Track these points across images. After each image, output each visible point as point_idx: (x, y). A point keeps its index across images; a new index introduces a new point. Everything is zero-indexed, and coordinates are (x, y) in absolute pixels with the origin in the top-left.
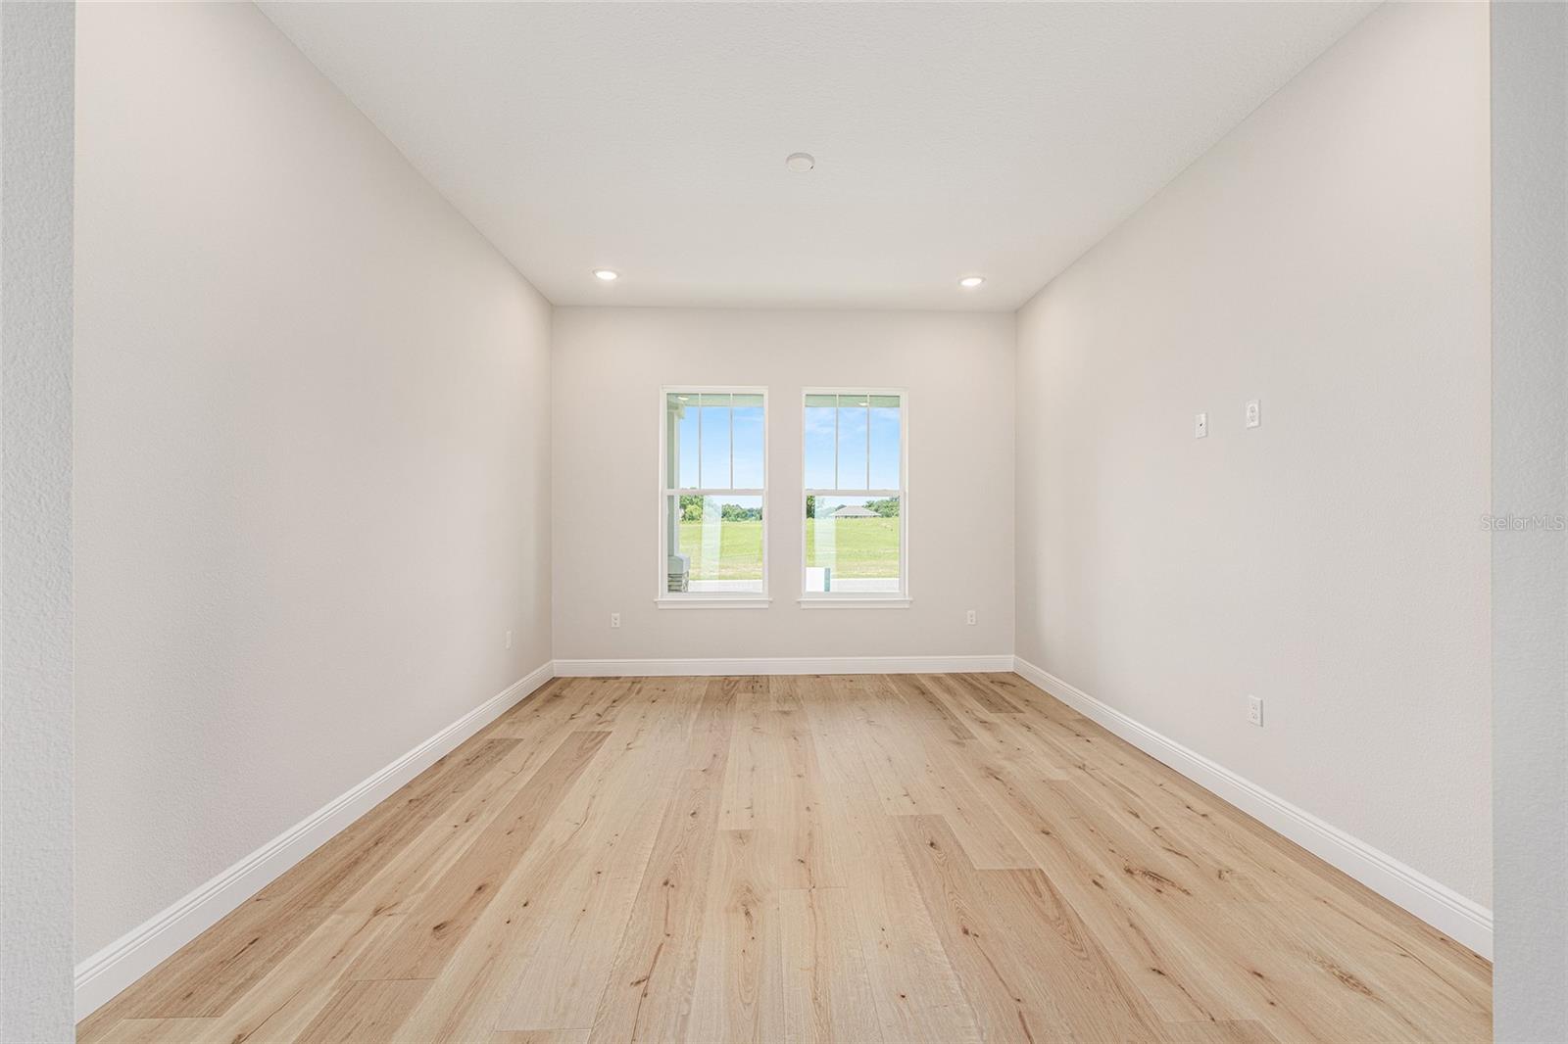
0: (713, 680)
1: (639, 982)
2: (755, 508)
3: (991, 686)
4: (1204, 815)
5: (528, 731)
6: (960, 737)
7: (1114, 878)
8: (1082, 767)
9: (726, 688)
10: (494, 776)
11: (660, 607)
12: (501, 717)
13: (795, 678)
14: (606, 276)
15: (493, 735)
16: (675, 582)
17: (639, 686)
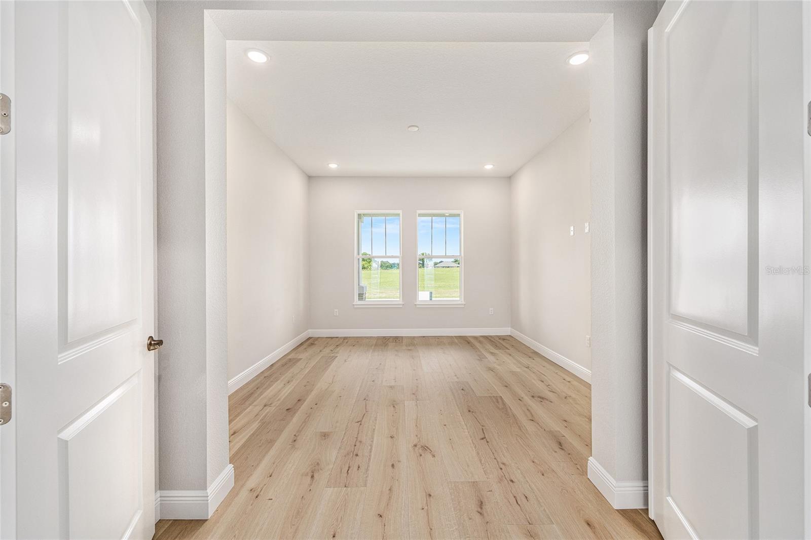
0: (378, 338)
1: (358, 422)
2: (396, 263)
3: (499, 340)
4: (569, 382)
5: (303, 356)
6: (481, 358)
7: (527, 399)
8: (528, 368)
9: (384, 341)
10: (294, 370)
11: (355, 307)
12: (291, 351)
13: (414, 338)
14: (333, 166)
15: (289, 357)
16: (361, 296)
17: (347, 340)
